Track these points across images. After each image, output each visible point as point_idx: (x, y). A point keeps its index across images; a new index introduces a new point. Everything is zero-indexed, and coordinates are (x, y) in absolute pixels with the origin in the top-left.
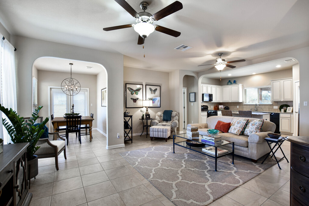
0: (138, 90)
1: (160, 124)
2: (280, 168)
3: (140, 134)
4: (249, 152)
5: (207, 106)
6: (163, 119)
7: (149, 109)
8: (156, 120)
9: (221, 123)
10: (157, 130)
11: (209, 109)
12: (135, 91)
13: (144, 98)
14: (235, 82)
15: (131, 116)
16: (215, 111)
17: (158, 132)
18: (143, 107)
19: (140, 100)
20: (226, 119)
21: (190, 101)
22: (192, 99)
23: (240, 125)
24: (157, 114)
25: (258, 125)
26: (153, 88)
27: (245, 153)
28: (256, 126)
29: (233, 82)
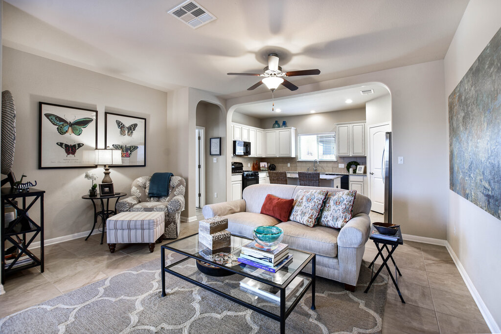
0: (84, 123)
1: (138, 206)
2: (403, 302)
3: (85, 234)
4: (341, 269)
5: (241, 164)
6: (149, 194)
7: (111, 170)
8: (131, 195)
9: (274, 199)
10: (125, 226)
11: (244, 169)
12: (71, 125)
13: (101, 145)
14: (284, 124)
15: (40, 194)
16: (255, 173)
17: (129, 229)
18: (96, 167)
19: (89, 149)
20: (282, 191)
21: (210, 154)
22: (215, 149)
23: (313, 204)
24: (135, 182)
25: (347, 204)
26: (128, 122)
27: (331, 271)
28: (344, 207)
29: (281, 124)
